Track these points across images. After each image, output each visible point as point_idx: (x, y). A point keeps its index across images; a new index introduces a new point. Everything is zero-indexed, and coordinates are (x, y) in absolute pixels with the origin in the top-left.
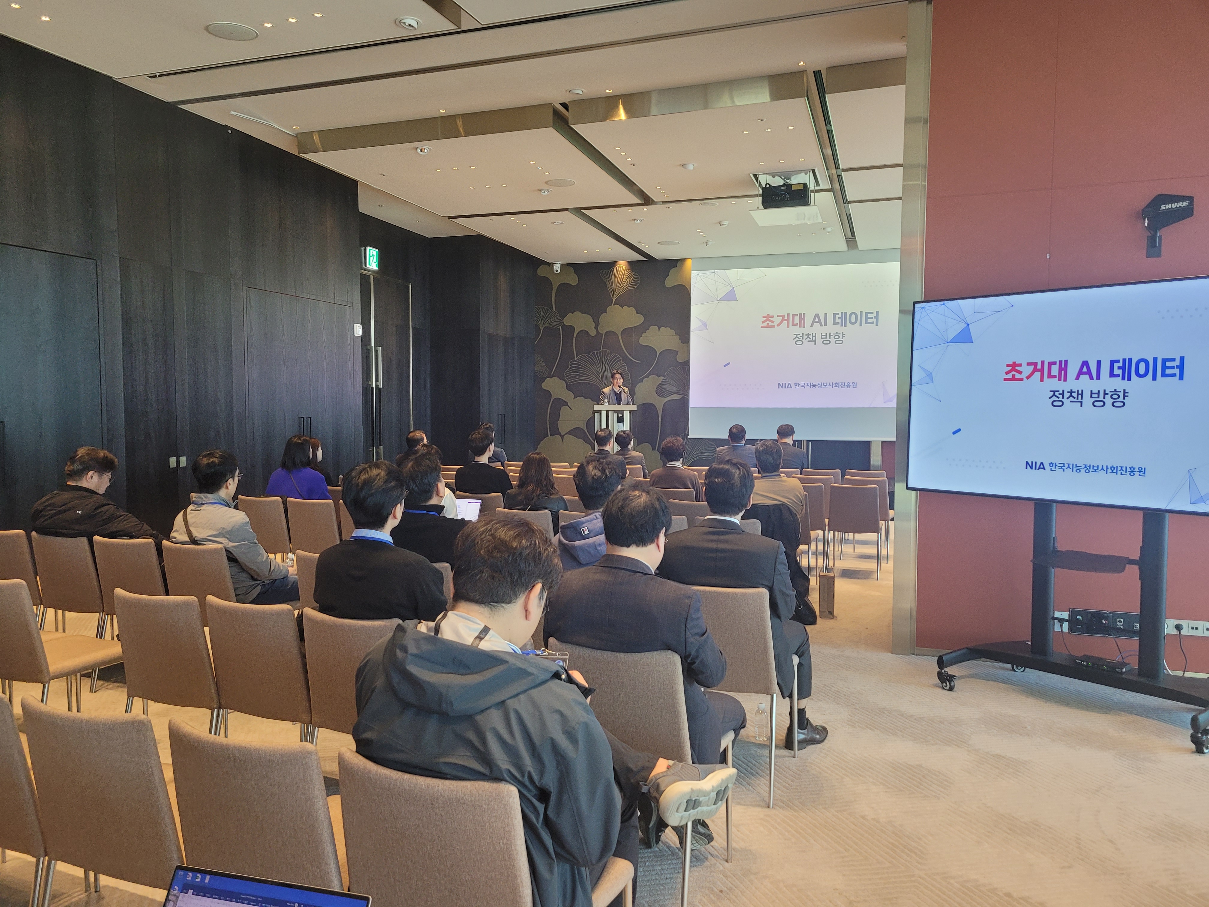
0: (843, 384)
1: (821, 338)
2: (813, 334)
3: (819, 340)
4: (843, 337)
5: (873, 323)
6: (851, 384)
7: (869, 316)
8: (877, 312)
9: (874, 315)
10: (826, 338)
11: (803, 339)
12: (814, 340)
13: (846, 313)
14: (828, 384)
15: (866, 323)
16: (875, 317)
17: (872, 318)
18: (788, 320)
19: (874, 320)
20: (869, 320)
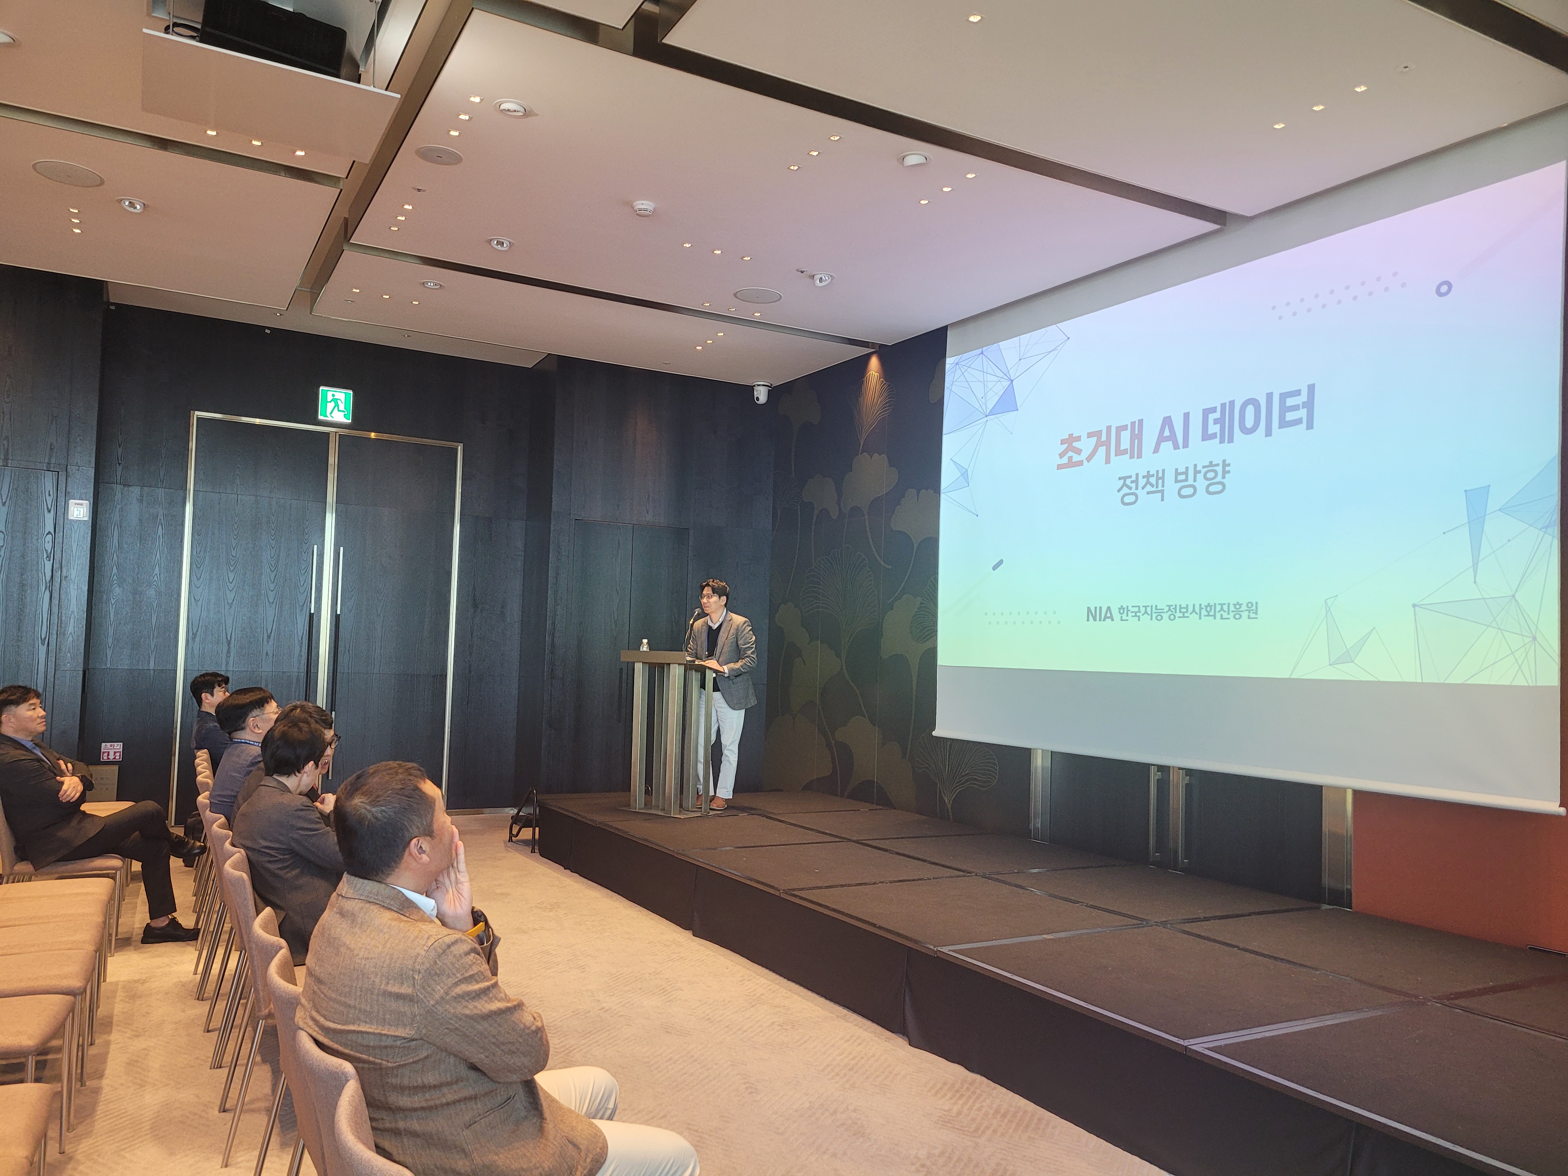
0: (1225, 607)
1: (1177, 481)
2: (1158, 471)
3: (1171, 488)
4: (1225, 472)
5: (1298, 421)
6: (1244, 607)
7: (1290, 402)
8: (1311, 388)
9: (1304, 397)
10: (1186, 480)
11: (1137, 489)
12: (1160, 488)
13: (1232, 403)
14: (1190, 609)
15: (1283, 424)
16: (1305, 405)
17: (1295, 408)
18: (1107, 443)
19: (1302, 413)
20: (1290, 416)
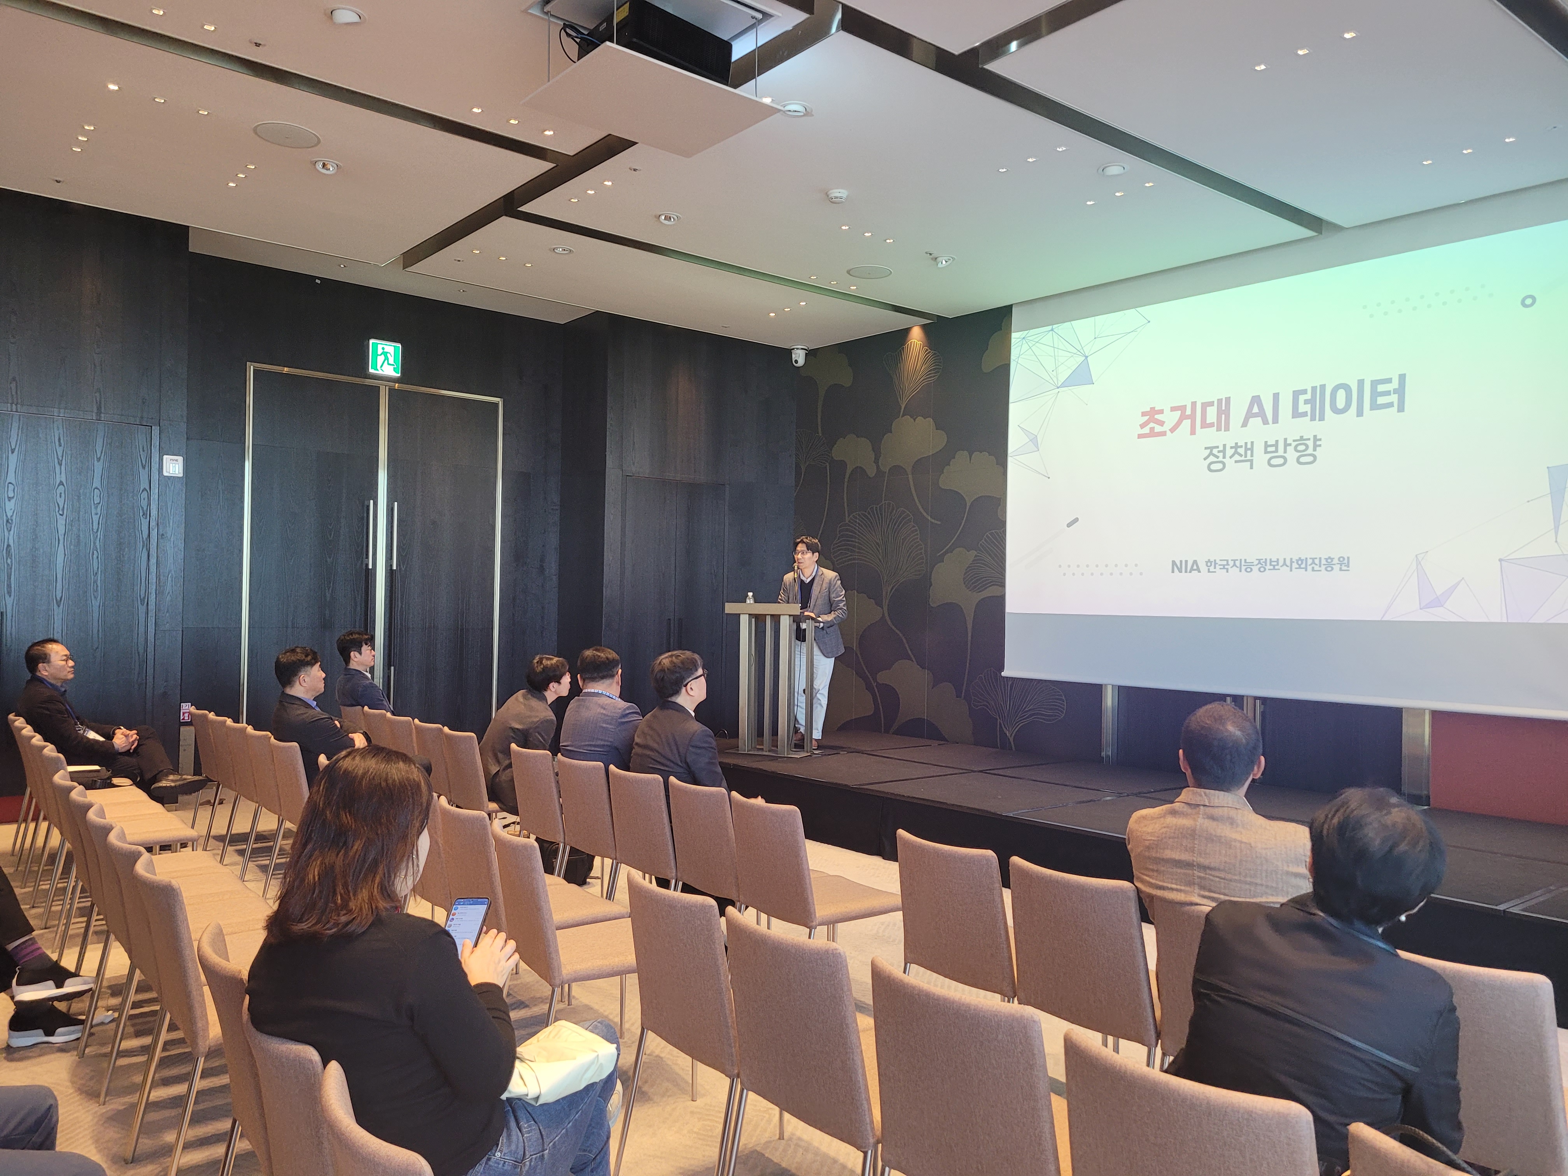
0: (1317, 561)
1: (1266, 452)
2: (1246, 443)
3: (1260, 457)
4: (1315, 447)
5: (1390, 405)
6: (1336, 561)
7: (1381, 388)
8: (1402, 378)
9: (1395, 384)
10: (1276, 451)
11: (1224, 457)
12: (1249, 457)
13: (1323, 387)
14: (1281, 563)
16: (1395, 391)
17: (1388, 393)
18: (1192, 417)
19: (1394, 398)
20: (1381, 400)
